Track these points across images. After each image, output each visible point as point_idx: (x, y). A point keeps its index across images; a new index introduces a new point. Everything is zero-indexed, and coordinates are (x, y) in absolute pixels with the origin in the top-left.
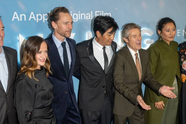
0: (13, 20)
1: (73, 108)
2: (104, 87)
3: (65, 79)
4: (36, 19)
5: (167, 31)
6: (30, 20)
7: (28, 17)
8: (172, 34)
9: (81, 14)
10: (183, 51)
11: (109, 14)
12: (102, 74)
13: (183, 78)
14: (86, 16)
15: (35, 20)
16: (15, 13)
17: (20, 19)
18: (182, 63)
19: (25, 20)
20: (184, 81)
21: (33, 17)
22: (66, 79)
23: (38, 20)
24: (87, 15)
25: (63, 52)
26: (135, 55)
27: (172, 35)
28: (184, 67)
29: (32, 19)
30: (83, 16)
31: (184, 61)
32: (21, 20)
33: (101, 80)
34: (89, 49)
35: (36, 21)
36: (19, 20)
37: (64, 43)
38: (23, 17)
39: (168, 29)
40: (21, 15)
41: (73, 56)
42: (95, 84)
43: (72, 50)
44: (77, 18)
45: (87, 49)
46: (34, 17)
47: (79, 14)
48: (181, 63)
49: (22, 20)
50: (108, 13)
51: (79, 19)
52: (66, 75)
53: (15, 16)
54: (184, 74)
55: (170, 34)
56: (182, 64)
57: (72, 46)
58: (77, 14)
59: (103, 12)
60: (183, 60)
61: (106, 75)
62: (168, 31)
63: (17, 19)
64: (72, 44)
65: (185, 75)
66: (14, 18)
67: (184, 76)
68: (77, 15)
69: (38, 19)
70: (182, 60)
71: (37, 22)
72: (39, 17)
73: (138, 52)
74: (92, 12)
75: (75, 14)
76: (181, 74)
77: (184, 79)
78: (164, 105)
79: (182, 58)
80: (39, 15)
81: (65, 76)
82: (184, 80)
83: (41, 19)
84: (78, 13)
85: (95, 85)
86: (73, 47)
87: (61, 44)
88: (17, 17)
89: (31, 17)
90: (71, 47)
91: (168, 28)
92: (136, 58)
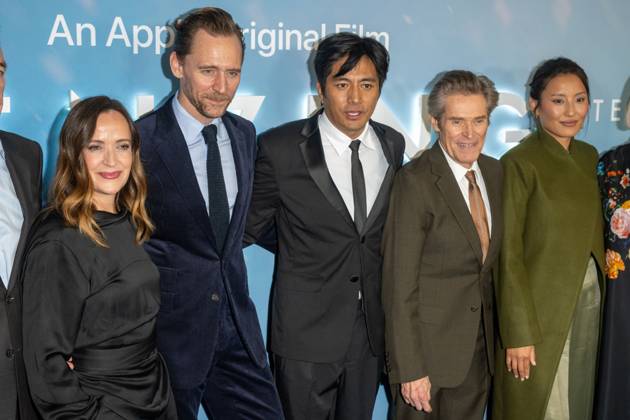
0: (51, 42)
1: (243, 353)
2: (355, 280)
3: (210, 252)
4: (131, 41)
5: (554, 101)
6: (109, 44)
7: (102, 35)
8: (571, 114)
9: (288, 32)
10: (614, 173)
11: (382, 38)
12: (348, 236)
13: (612, 266)
14: (304, 39)
15: (128, 44)
16: (60, 18)
17: (75, 39)
18: (609, 213)
19: (93, 43)
20: (614, 274)
21: (121, 33)
22: (216, 251)
23: (139, 47)
24: (307, 34)
25: (206, 159)
26: (467, 176)
27: (569, 116)
28: (617, 228)
29: (118, 43)
30: (294, 37)
31: (616, 207)
32: (79, 43)
33: (344, 255)
34: (309, 146)
35: (132, 48)
36: (71, 43)
37: (214, 128)
38: (86, 33)
39: (561, 95)
40: (79, 28)
41: (245, 174)
42: (324, 268)
43: (240, 153)
44: (273, 44)
45: (303, 145)
46: (124, 36)
47: (281, 32)
48: (607, 214)
49: (83, 42)
50: (379, 33)
51: (281, 48)
52: (213, 237)
53: (60, 30)
54: (616, 251)
55: (566, 114)
56: (610, 217)
57: (241, 140)
58: (274, 31)
59: (361, 27)
60: (615, 203)
61: (364, 238)
62: (559, 101)
63: (65, 38)
64: (242, 133)
65: (618, 254)
66: (54, 34)
67: (616, 257)
68: (273, 33)
69: (136, 41)
70: (612, 202)
71: (136, 51)
72: (143, 36)
73: (475, 167)
74: (324, 26)
75: (268, 31)
76: (606, 252)
77: (616, 267)
78: (534, 363)
79: (612, 197)
80: (140, 28)
81: (209, 239)
82: (616, 273)
83: (147, 44)
84: (277, 29)
85: (325, 275)
86: (244, 142)
87: (203, 131)
88: (67, 34)
89: (112, 36)
90: (238, 142)
91: (561, 92)
92: (471, 188)
